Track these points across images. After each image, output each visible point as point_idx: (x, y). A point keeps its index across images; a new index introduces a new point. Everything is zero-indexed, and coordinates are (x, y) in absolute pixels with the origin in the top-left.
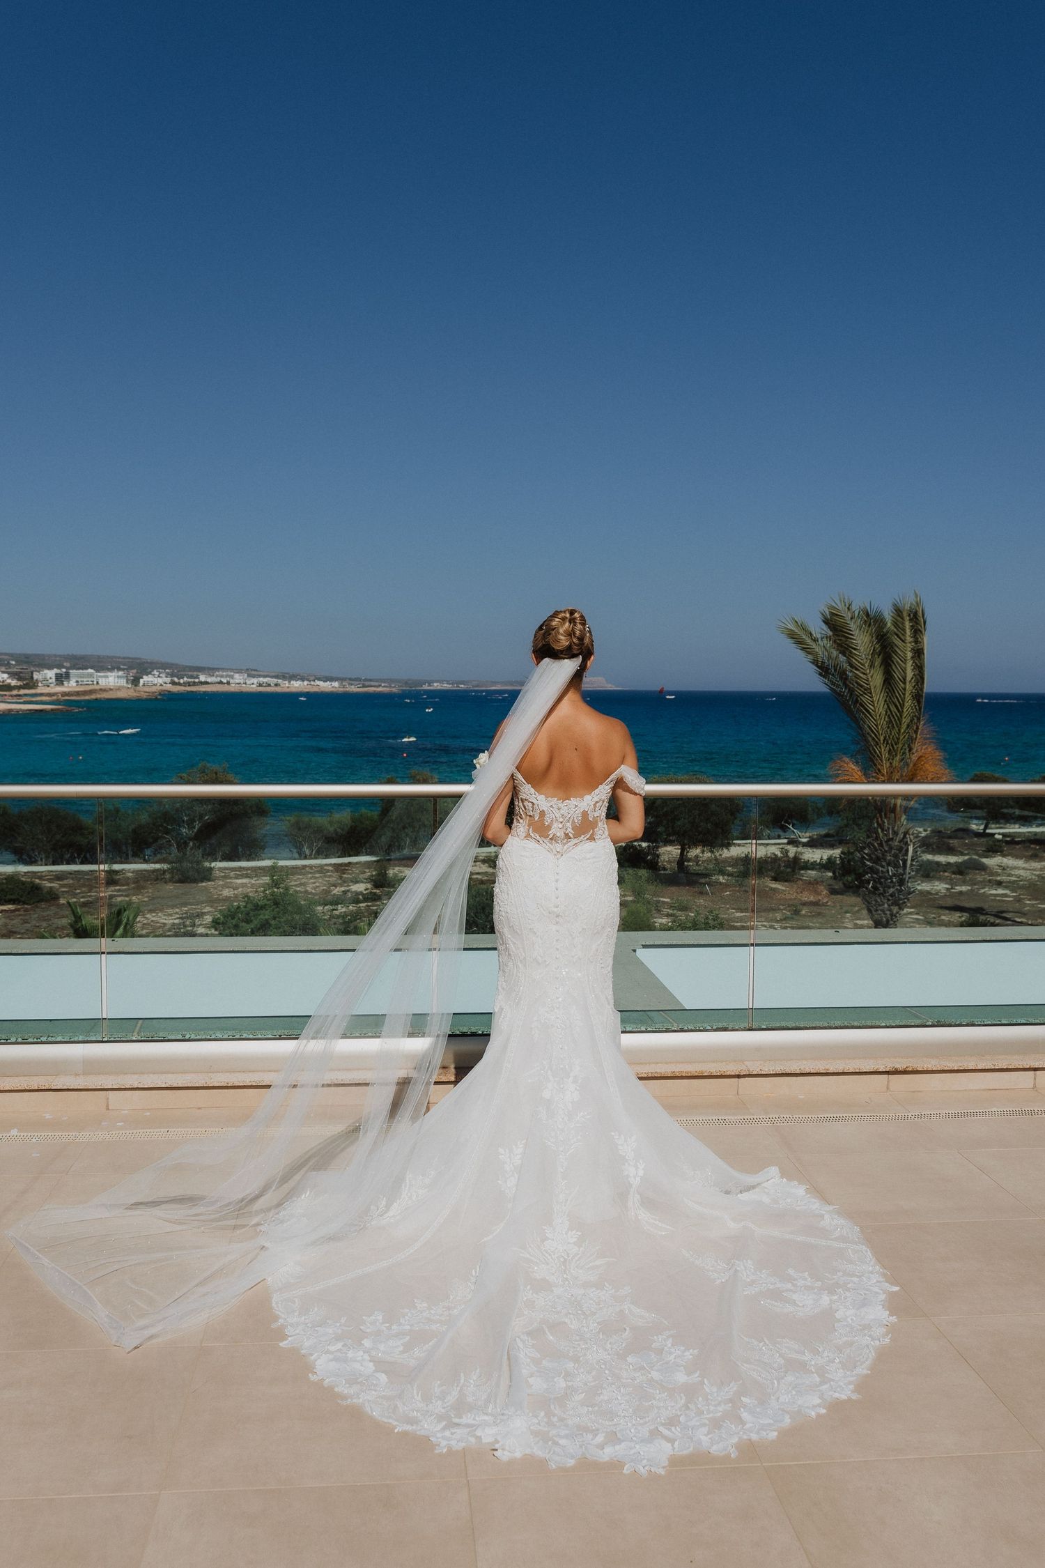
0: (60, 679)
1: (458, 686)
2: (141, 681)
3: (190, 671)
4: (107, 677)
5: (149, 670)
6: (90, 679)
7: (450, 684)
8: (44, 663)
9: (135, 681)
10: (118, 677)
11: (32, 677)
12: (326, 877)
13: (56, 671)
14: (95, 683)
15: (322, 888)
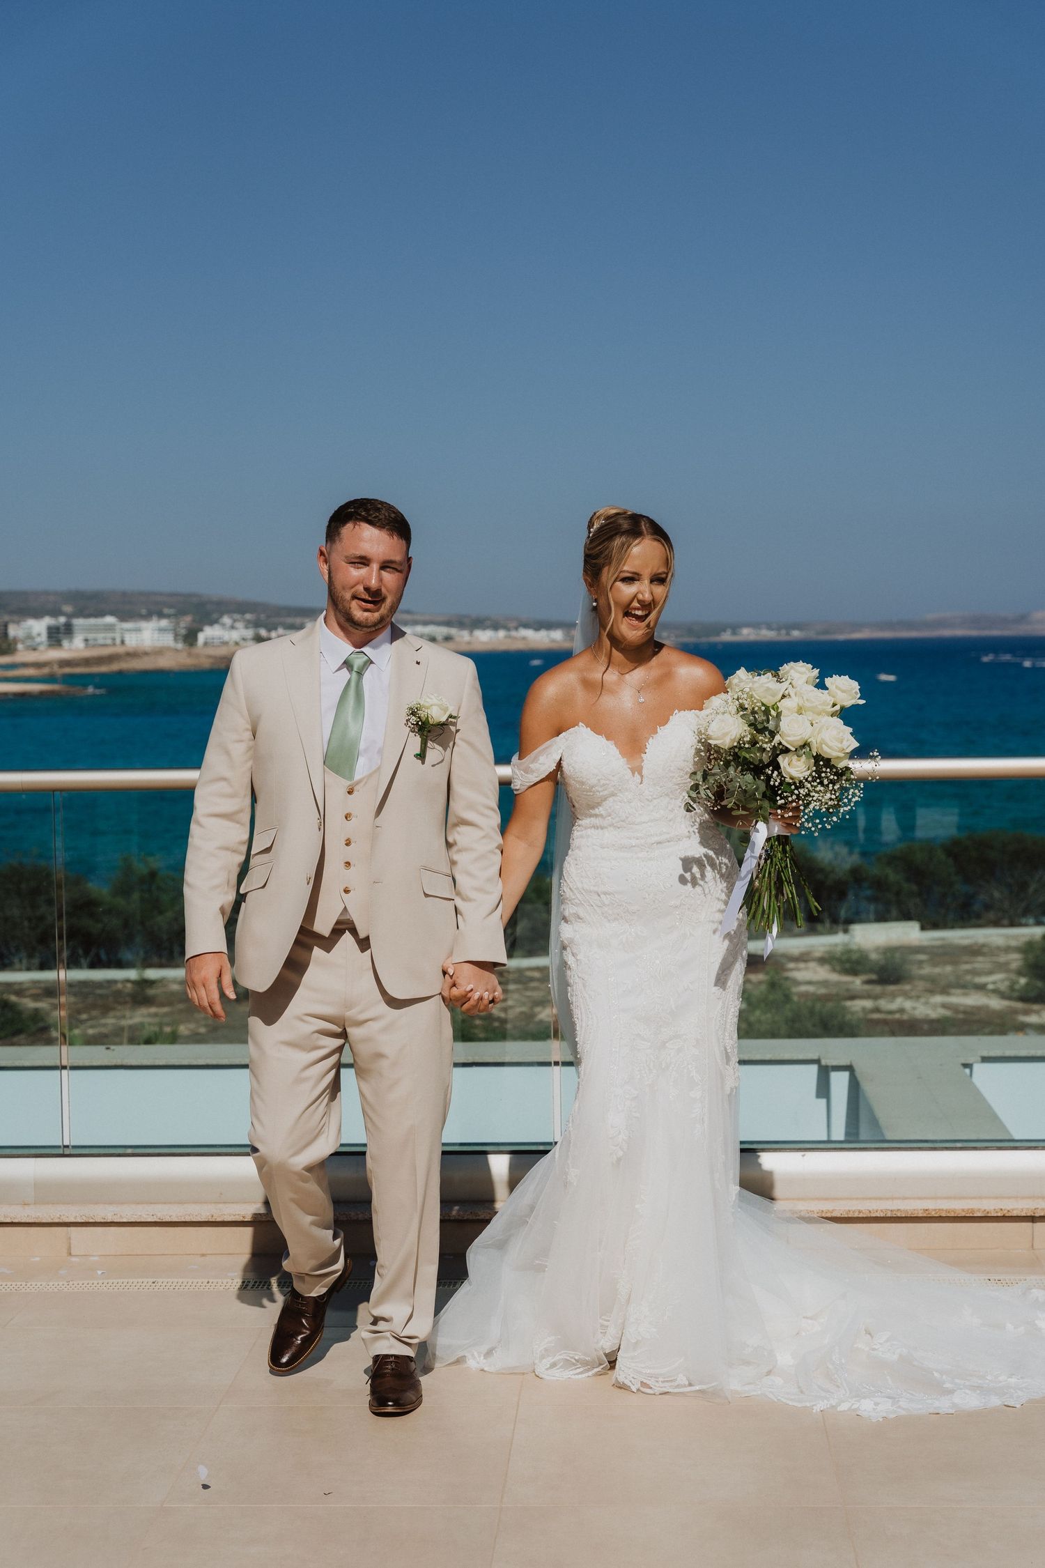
0: (56, 636)
1: (788, 634)
2: (201, 637)
3: (289, 615)
4: (138, 630)
5: (215, 616)
6: (110, 635)
7: (773, 630)
8: (28, 607)
9: (190, 637)
10: (161, 630)
11: (6, 634)
12: (526, 989)
13: (48, 621)
14: (118, 641)
15: (518, 1010)
